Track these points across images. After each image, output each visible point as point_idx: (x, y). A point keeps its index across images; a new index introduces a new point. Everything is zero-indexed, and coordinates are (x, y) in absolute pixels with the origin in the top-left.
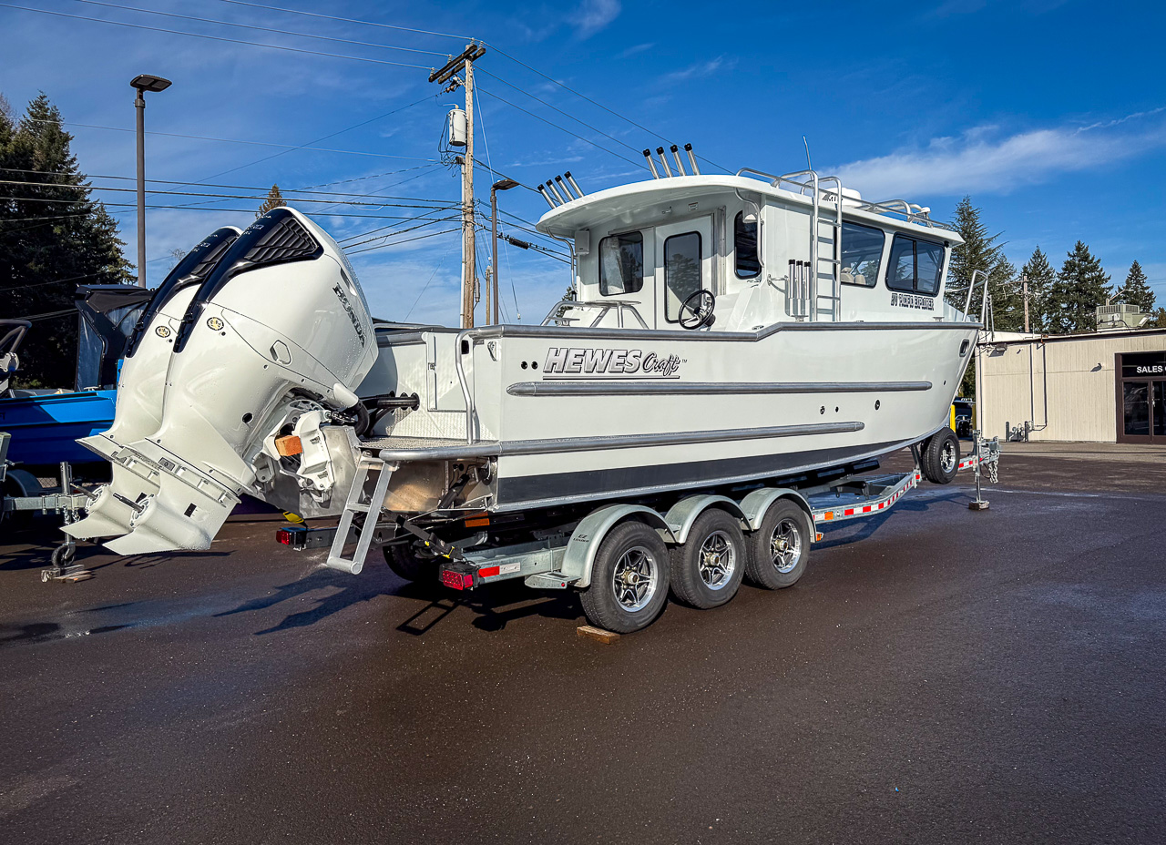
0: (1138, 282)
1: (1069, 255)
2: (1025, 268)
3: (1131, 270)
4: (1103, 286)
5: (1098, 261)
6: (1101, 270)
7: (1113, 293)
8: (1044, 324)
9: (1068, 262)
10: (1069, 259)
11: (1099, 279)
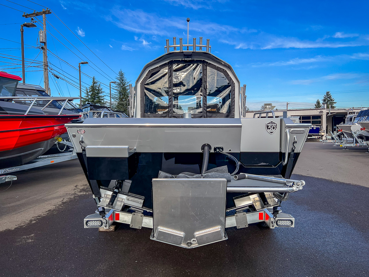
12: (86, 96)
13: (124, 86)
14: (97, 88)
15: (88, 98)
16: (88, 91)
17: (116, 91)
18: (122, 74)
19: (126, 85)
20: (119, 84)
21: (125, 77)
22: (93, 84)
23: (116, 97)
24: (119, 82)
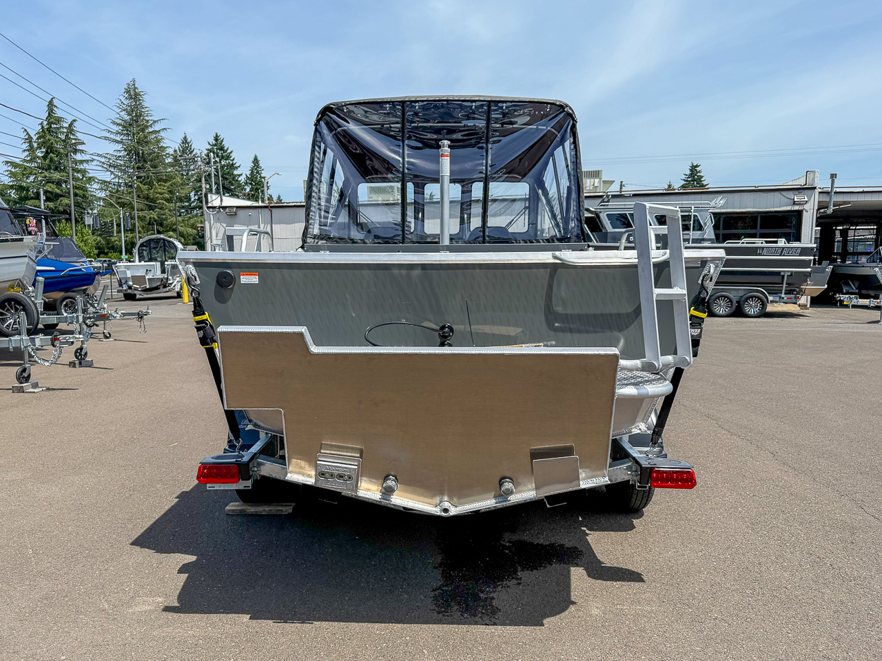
0: (258, 172)
1: (209, 144)
2: (175, 151)
3: (253, 162)
4: (236, 172)
5: (231, 152)
6: (234, 159)
7: (242, 179)
8: (192, 200)
9: (208, 150)
10: (209, 147)
11: (232, 166)
12: (28, 159)
13: (143, 130)
14: (63, 137)
15: (33, 165)
16: (35, 145)
17: (119, 147)
18: (136, 94)
19: (151, 130)
20: (127, 126)
21: (145, 104)
22: (50, 124)
23: (121, 165)
24: (127, 118)
